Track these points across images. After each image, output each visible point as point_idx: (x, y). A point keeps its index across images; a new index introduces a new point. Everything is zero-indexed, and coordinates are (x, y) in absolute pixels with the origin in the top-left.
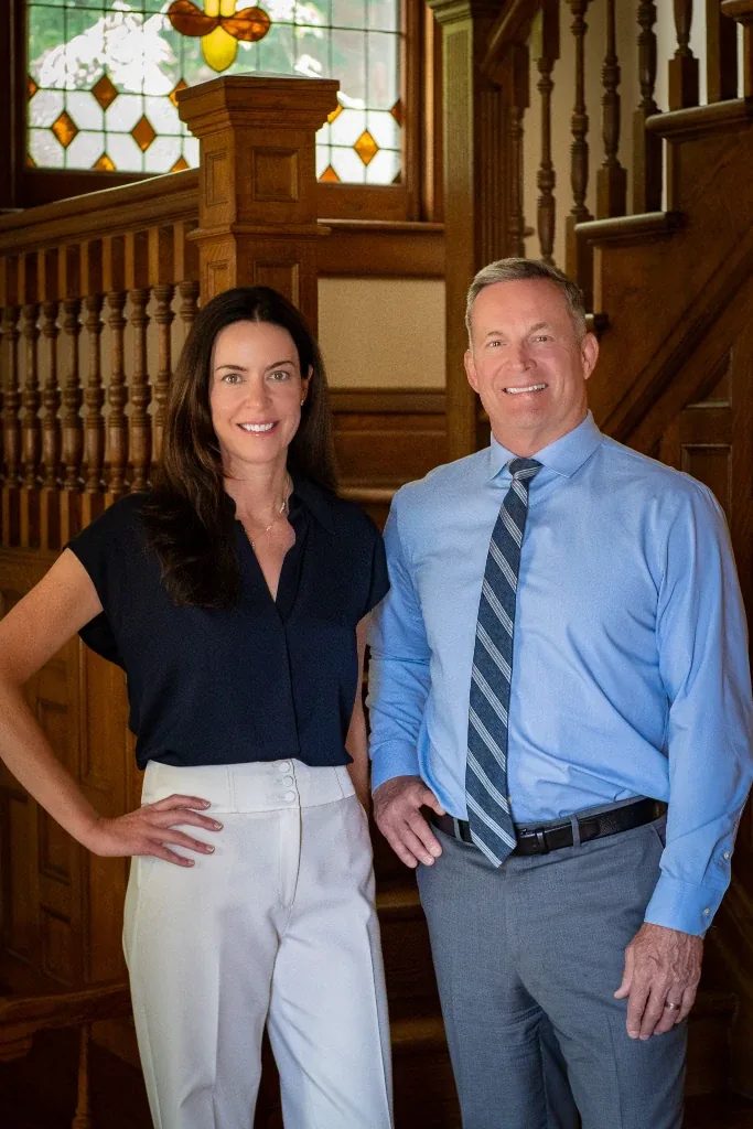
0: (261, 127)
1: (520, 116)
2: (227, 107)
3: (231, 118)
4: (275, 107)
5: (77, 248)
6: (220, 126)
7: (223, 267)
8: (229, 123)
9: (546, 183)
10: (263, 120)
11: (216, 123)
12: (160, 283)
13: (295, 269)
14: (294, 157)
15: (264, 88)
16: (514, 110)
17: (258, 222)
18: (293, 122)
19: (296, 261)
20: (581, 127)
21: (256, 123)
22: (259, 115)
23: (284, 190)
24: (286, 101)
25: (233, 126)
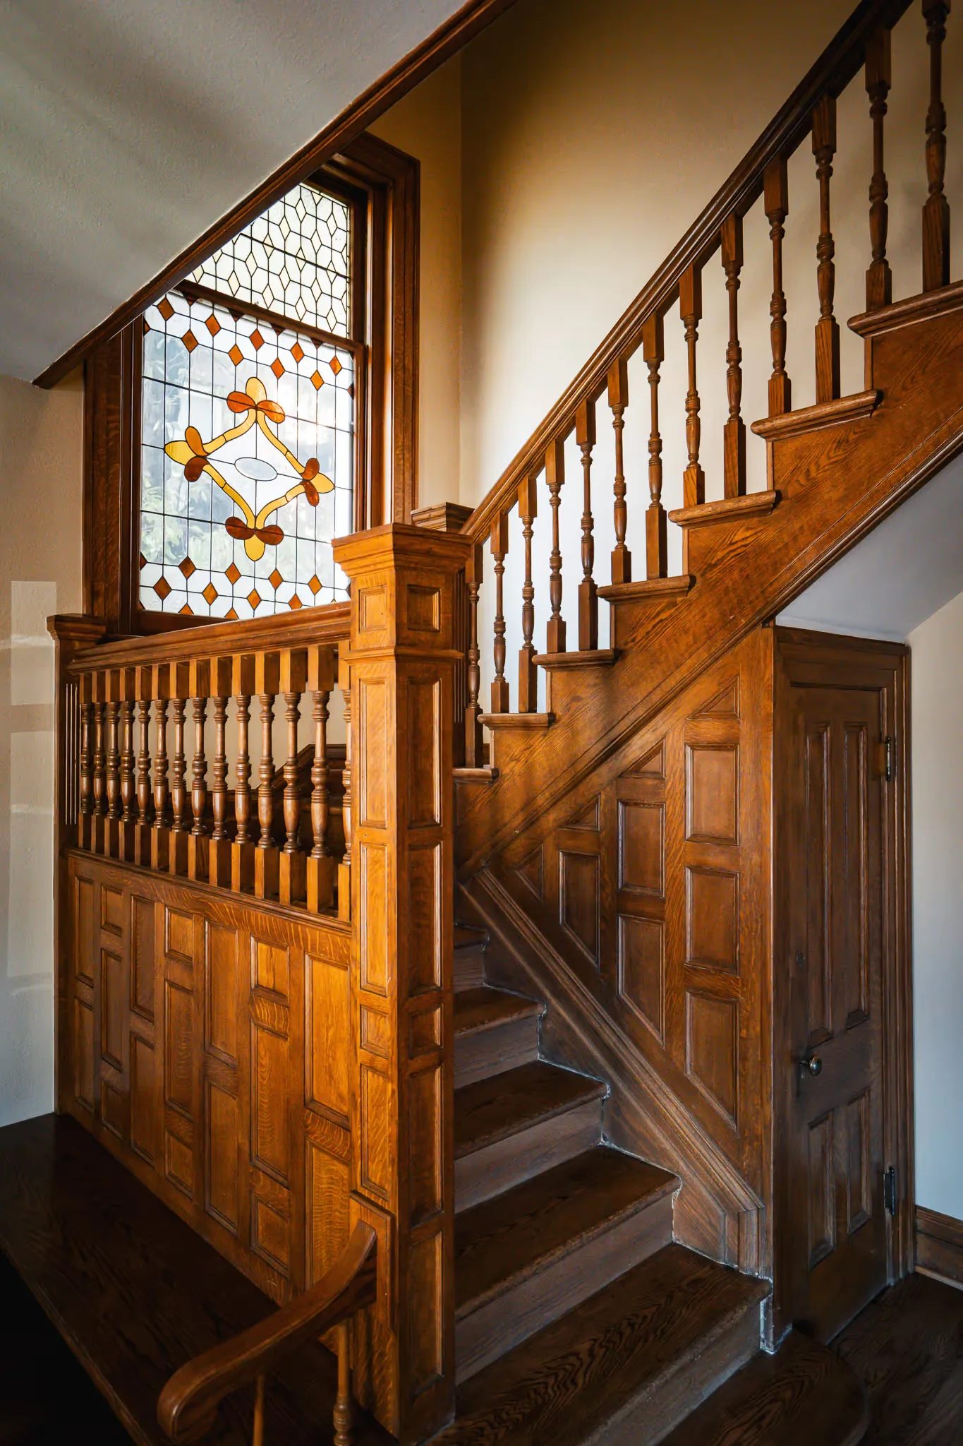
0: (415, 569)
1: (477, 588)
2: (394, 549)
3: (396, 560)
4: (428, 553)
5: (208, 662)
6: (379, 566)
7: (379, 682)
8: (393, 563)
9: (498, 629)
10: (417, 563)
11: (375, 564)
12: (291, 691)
13: (436, 686)
14: (437, 595)
15: (422, 536)
16: (473, 585)
17: (412, 645)
18: (438, 567)
19: (436, 680)
20: (529, 594)
21: (412, 565)
22: (416, 559)
23: (429, 622)
24: (437, 549)
25: (396, 566)
